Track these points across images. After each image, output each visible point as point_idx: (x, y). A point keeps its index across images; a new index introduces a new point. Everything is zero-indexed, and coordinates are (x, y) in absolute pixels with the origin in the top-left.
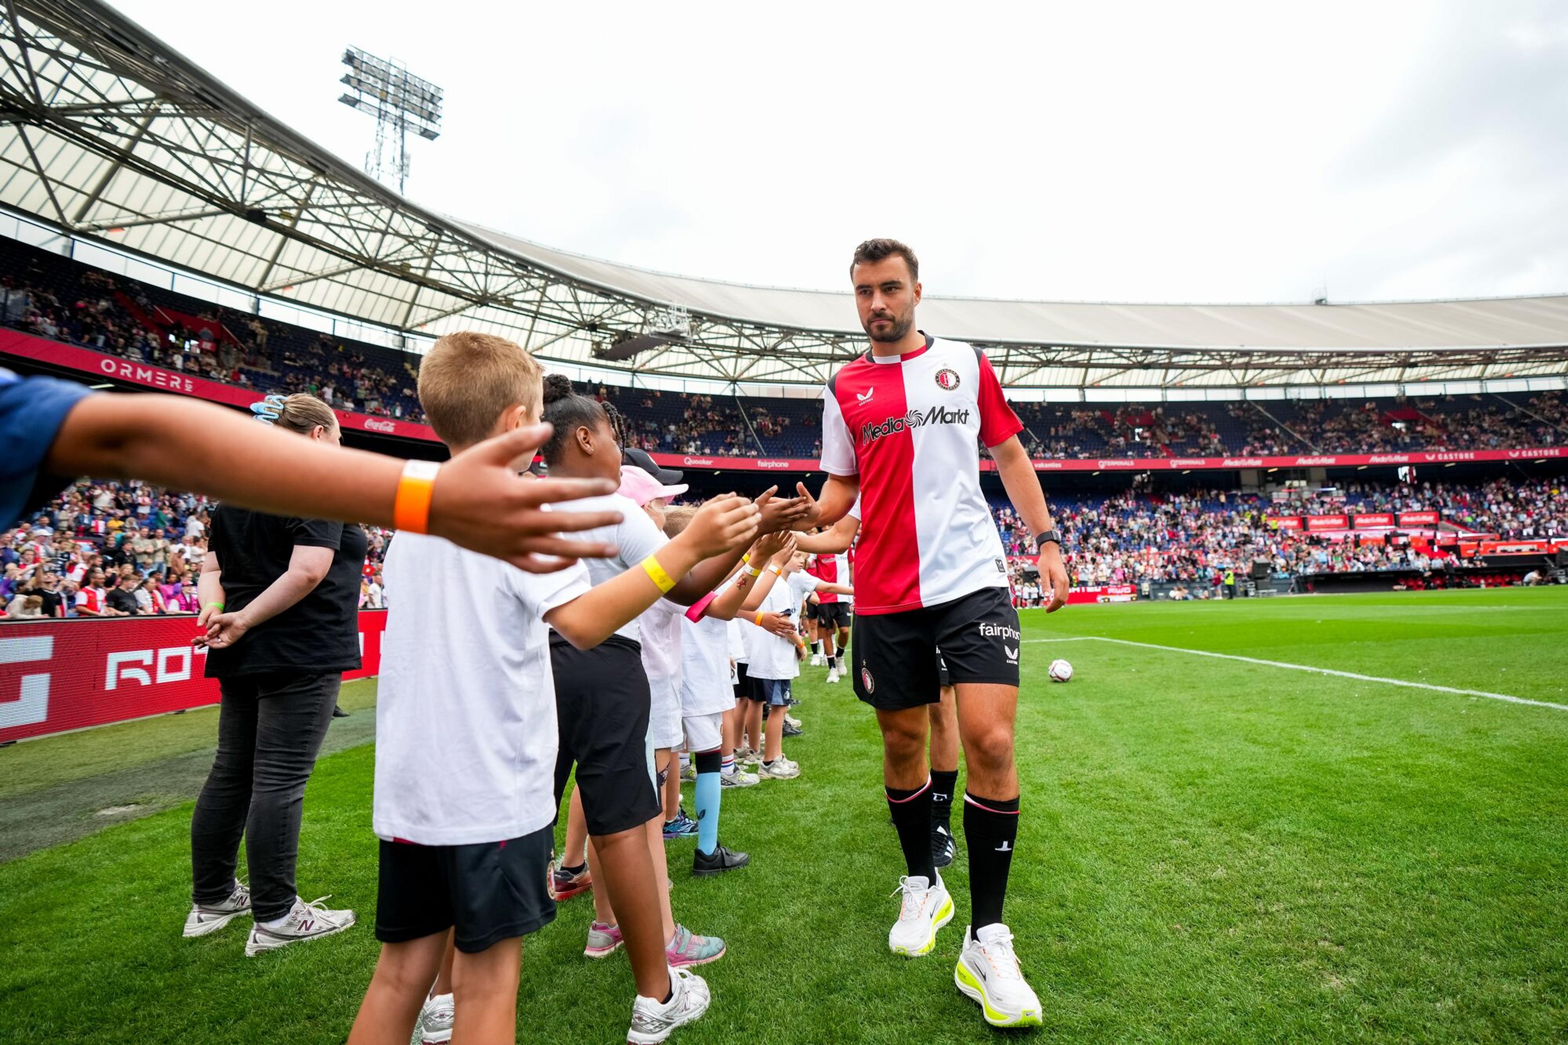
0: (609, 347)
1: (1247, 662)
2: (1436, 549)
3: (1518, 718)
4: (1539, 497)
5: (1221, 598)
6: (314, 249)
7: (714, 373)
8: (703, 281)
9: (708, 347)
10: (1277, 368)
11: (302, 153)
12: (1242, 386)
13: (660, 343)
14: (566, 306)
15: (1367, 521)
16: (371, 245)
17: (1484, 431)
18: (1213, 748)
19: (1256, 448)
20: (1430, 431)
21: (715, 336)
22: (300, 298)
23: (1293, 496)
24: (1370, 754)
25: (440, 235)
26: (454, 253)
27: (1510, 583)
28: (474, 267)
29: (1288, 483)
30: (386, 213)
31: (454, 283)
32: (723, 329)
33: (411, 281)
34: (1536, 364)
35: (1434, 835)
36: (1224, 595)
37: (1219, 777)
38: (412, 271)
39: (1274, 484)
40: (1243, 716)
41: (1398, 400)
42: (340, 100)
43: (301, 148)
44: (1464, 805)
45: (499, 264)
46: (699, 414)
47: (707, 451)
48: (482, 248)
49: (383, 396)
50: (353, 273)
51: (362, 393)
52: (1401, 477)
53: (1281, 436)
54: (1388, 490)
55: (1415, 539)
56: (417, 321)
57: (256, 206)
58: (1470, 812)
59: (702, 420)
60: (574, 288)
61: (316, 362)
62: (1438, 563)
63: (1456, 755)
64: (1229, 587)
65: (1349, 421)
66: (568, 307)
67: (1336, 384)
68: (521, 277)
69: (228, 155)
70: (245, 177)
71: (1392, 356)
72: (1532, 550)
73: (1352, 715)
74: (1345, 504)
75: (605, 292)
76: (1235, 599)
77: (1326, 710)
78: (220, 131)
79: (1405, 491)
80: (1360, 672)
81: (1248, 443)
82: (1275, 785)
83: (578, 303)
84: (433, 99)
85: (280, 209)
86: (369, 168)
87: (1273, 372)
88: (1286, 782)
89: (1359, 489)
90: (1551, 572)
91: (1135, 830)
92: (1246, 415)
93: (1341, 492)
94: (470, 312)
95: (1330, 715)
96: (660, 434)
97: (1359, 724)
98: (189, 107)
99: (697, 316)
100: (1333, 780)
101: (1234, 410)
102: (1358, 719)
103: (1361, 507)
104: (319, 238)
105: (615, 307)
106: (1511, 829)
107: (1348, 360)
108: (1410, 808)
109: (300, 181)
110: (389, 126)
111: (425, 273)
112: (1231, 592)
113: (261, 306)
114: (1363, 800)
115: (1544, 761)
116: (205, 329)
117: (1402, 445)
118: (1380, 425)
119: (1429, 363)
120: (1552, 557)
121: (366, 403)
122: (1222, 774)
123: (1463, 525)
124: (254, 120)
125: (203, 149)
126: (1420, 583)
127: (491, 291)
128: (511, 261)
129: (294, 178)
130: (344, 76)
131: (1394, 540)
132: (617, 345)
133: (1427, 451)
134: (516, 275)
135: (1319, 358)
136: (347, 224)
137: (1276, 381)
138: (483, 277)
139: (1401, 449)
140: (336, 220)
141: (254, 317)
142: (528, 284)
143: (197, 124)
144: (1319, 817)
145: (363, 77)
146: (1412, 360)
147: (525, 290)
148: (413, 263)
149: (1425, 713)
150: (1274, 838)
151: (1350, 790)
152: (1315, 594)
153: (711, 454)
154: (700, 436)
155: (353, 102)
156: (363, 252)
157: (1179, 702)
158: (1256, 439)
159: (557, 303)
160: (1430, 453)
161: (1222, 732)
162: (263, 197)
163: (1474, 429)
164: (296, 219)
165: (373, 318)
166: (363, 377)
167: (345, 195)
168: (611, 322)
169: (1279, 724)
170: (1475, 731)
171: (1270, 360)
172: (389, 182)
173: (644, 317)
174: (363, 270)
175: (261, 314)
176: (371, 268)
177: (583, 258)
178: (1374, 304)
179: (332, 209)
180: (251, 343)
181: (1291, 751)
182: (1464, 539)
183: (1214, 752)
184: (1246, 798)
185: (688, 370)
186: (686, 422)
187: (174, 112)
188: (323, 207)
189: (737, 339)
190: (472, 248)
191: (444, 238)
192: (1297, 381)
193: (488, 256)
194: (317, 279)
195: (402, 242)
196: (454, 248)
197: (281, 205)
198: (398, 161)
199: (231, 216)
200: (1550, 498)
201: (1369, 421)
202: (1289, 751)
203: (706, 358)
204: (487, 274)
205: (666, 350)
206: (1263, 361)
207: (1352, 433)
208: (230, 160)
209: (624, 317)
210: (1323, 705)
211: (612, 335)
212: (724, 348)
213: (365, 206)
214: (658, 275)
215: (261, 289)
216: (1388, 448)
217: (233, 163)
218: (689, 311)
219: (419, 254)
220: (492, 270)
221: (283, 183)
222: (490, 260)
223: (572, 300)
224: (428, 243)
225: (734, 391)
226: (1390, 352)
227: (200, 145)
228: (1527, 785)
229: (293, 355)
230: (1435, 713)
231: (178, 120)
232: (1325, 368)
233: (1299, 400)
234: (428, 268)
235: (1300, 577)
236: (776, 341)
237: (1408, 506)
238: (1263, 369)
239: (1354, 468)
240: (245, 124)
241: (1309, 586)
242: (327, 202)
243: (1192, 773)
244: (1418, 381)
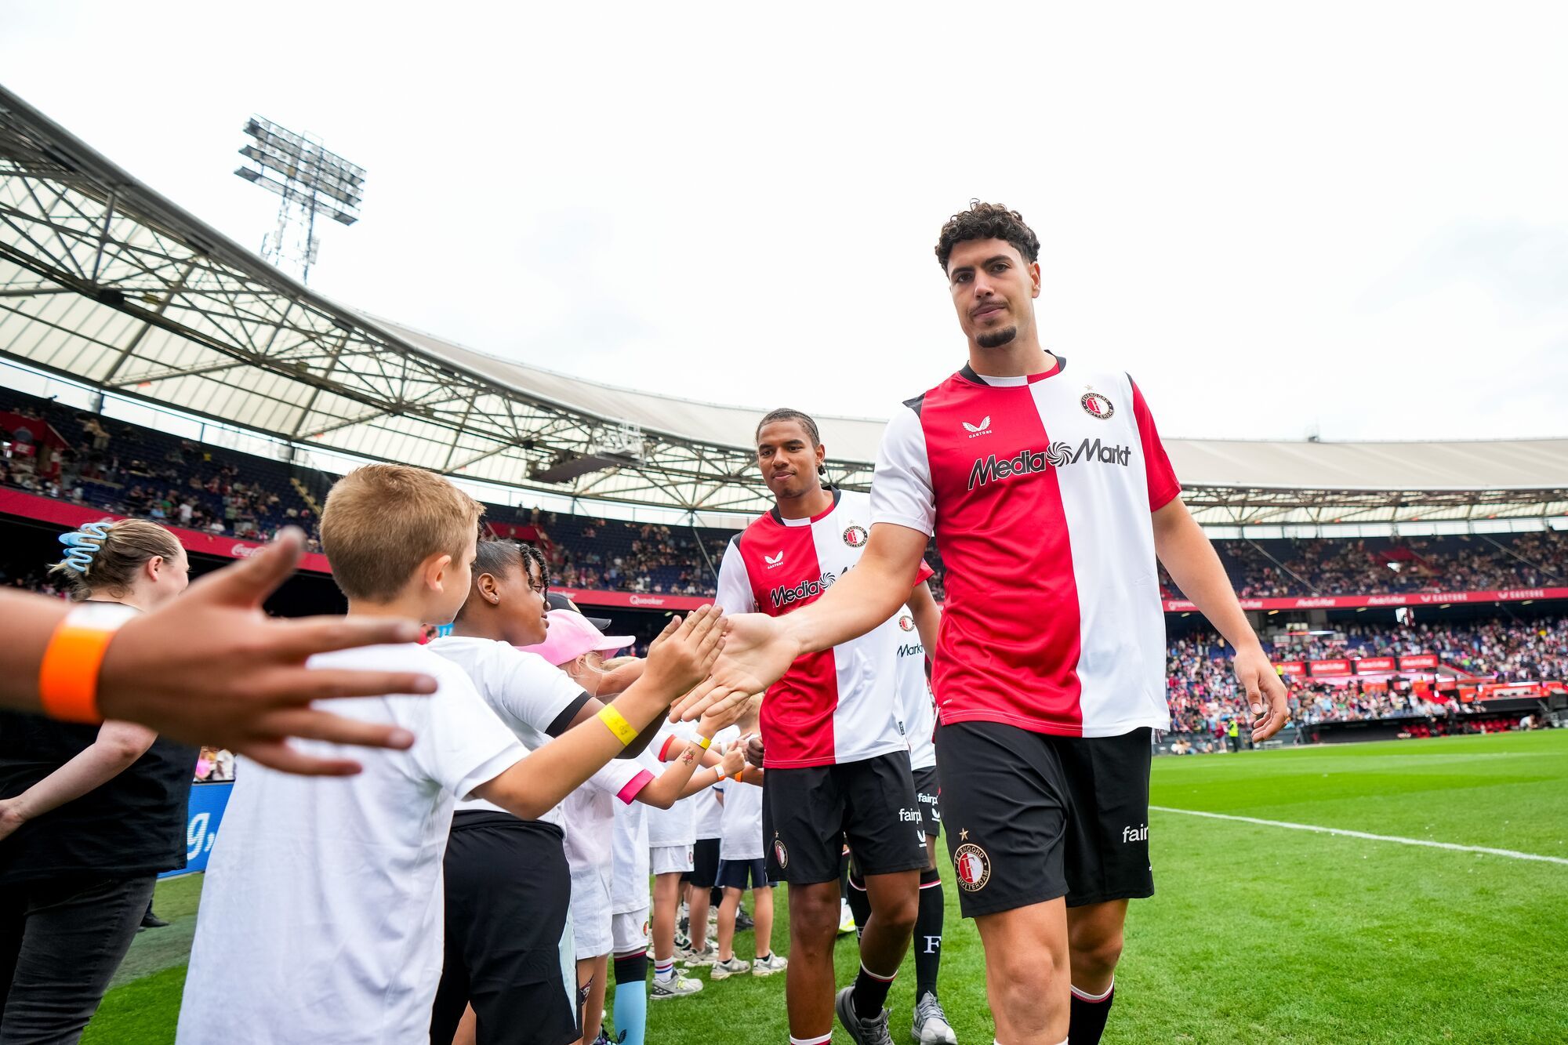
0: (547, 467)
1: (1253, 823)
2: (1437, 694)
3: (1522, 875)
4: (1529, 639)
5: (1225, 751)
6: (184, 340)
7: (669, 500)
8: (660, 397)
9: (663, 471)
10: (1273, 505)
11: (181, 229)
12: (1239, 524)
13: (607, 465)
14: (499, 420)
15: (1369, 665)
16: (260, 338)
17: (1474, 572)
18: (1219, 924)
19: (1255, 590)
20: (1425, 571)
21: (672, 458)
22: (159, 397)
23: (1295, 640)
24: (1381, 923)
25: (349, 332)
26: (365, 354)
27: (1508, 729)
28: (389, 370)
29: (1289, 626)
30: (282, 303)
31: (362, 387)
32: (682, 451)
33: (308, 383)
34: (1516, 505)
35: (1448, 1013)
36: (1228, 748)
37: (1225, 958)
38: (310, 371)
39: (1275, 628)
40: (1249, 886)
41: (1393, 540)
42: (237, 173)
43: (181, 224)
44: (1475, 977)
45: (420, 369)
46: (650, 547)
47: (658, 588)
48: (400, 349)
49: (260, 516)
50: (234, 370)
51: (231, 513)
52: (1399, 619)
53: (1281, 577)
54: (1387, 633)
55: (1416, 684)
56: (311, 430)
57: (112, 286)
58: (1482, 984)
59: (653, 553)
60: (509, 399)
61: (173, 473)
62: (1439, 709)
63: (1465, 920)
64: (1233, 739)
65: (1347, 563)
66: (500, 420)
67: (1331, 523)
68: (447, 384)
69: (81, 225)
70: (100, 251)
71: (1384, 495)
72: (1526, 693)
73: (1361, 880)
74: (1346, 648)
75: (546, 406)
76: (1240, 752)
77: (1335, 875)
78: (73, 196)
79: (1404, 633)
80: (1368, 830)
81: (1247, 584)
82: (1284, 964)
83: (512, 416)
84: (352, 180)
85: (144, 291)
86: (266, 251)
87: (1269, 509)
88: (1296, 960)
89: (1359, 633)
90: (1545, 716)
91: (1136, 1026)
92: (1245, 554)
93: (1342, 635)
94: (380, 421)
95: (1339, 880)
96: (601, 568)
97: (1369, 890)
98: (34, 166)
99: (652, 436)
100: (1344, 955)
101: (1232, 549)
102: (1368, 884)
103: (1362, 649)
104: (193, 327)
105: (556, 423)
106: (1522, 1002)
107: (1343, 499)
108: (1423, 982)
109: (174, 261)
110: (295, 206)
111: (326, 375)
112: (1236, 744)
113: (105, 404)
114: (1375, 977)
115: (1549, 922)
116: (23, 429)
117: (1398, 586)
118: (1377, 565)
119: (1419, 503)
120: (1545, 700)
121: (236, 525)
122: (1228, 955)
123: (1461, 668)
124: (120, 187)
125: (46, 215)
126: (1424, 730)
127: (407, 398)
128: (434, 366)
129: (166, 257)
130: (244, 146)
131: (1395, 685)
132: (556, 466)
133: (1423, 593)
134: (439, 381)
135: (1315, 496)
136: (232, 313)
137: (1273, 519)
138: (399, 382)
139: (1398, 590)
140: (217, 307)
141: (96, 416)
142: (454, 392)
143: (42, 186)
144: (1331, 999)
145: (268, 150)
146: (1403, 500)
147: (450, 400)
148: (312, 362)
149: (1433, 873)
150: (1284, 1028)
151: (1362, 966)
152: (1321, 745)
153: (662, 592)
154: (650, 572)
155: (252, 177)
156: (249, 347)
157: (1182, 872)
158: (1256, 580)
159: (487, 415)
160: (1425, 594)
161: (1228, 905)
162: (122, 275)
163: (1465, 569)
164: (164, 304)
165: (254, 424)
166: (236, 493)
167: (232, 280)
168: (551, 439)
169: (1287, 893)
170: (1482, 891)
171: (1266, 497)
172: (289, 267)
173: (590, 436)
174: (247, 367)
175: (104, 413)
176: (257, 366)
177: (522, 366)
178: (1364, 443)
179: (213, 295)
180: (85, 448)
181: (1299, 924)
182: (1462, 683)
183: (1220, 929)
184: (1254, 982)
185: (639, 496)
186: (634, 554)
187: (12, 169)
188: (202, 292)
189: (697, 463)
190: (387, 349)
191: (353, 336)
192: (1293, 520)
193: (406, 358)
194: (185, 374)
195: (300, 338)
196: (366, 348)
197: (146, 286)
198: (304, 246)
199: (76, 295)
200: (1540, 640)
201: (1366, 562)
202: (1298, 925)
203: (661, 483)
204: (403, 379)
205: (615, 473)
206: (1259, 498)
207: (1350, 574)
208: (83, 230)
209: (567, 435)
210: (1331, 869)
211: (551, 455)
212: (681, 472)
213: (256, 294)
214: (609, 388)
215: (107, 384)
216: (1386, 589)
217: (87, 235)
218: (642, 431)
219: (321, 352)
220: (410, 374)
221: (151, 262)
222: (409, 364)
223: (505, 412)
224: (333, 341)
225: (692, 520)
226: (1382, 491)
227: (43, 210)
228: (1534, 949)
229: (144, 464)
230: (1443, 873)
231: (17, 180)
232: (1320, 506)
233: (1297, 539)
234: (331, 369)
235: (1305, 727)
236: (742, 466)
237: (1407, 650)
238: (1260, 507)
239: (1354, 609)
240: (108, 191)
241: (1315, 736)
242: (207, 287)
243: (1197, 955)
244: (1409, 521)
